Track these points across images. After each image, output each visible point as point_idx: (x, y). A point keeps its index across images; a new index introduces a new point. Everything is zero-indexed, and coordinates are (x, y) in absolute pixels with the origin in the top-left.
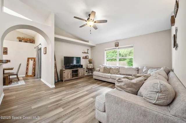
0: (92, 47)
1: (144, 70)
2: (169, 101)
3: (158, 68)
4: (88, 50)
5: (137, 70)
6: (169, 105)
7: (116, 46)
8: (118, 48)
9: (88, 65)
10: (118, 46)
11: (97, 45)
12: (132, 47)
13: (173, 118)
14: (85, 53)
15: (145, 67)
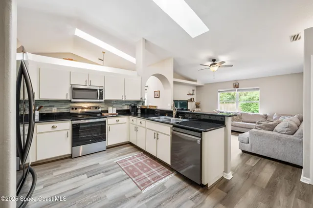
0: (198, 87)
1: (274, 118)
2: (293, 132)
3: (291, 115)
4: (193, 90)
5: (265, 117)
6: (293, 134)
7: (234, 87)
8: (238, 90)
9: (195, 110)
10: (238, 87)
11: (205, 84)
12: (258, 89)
13: (295, 138)
14: (190, 94)
15: (275, 114)
